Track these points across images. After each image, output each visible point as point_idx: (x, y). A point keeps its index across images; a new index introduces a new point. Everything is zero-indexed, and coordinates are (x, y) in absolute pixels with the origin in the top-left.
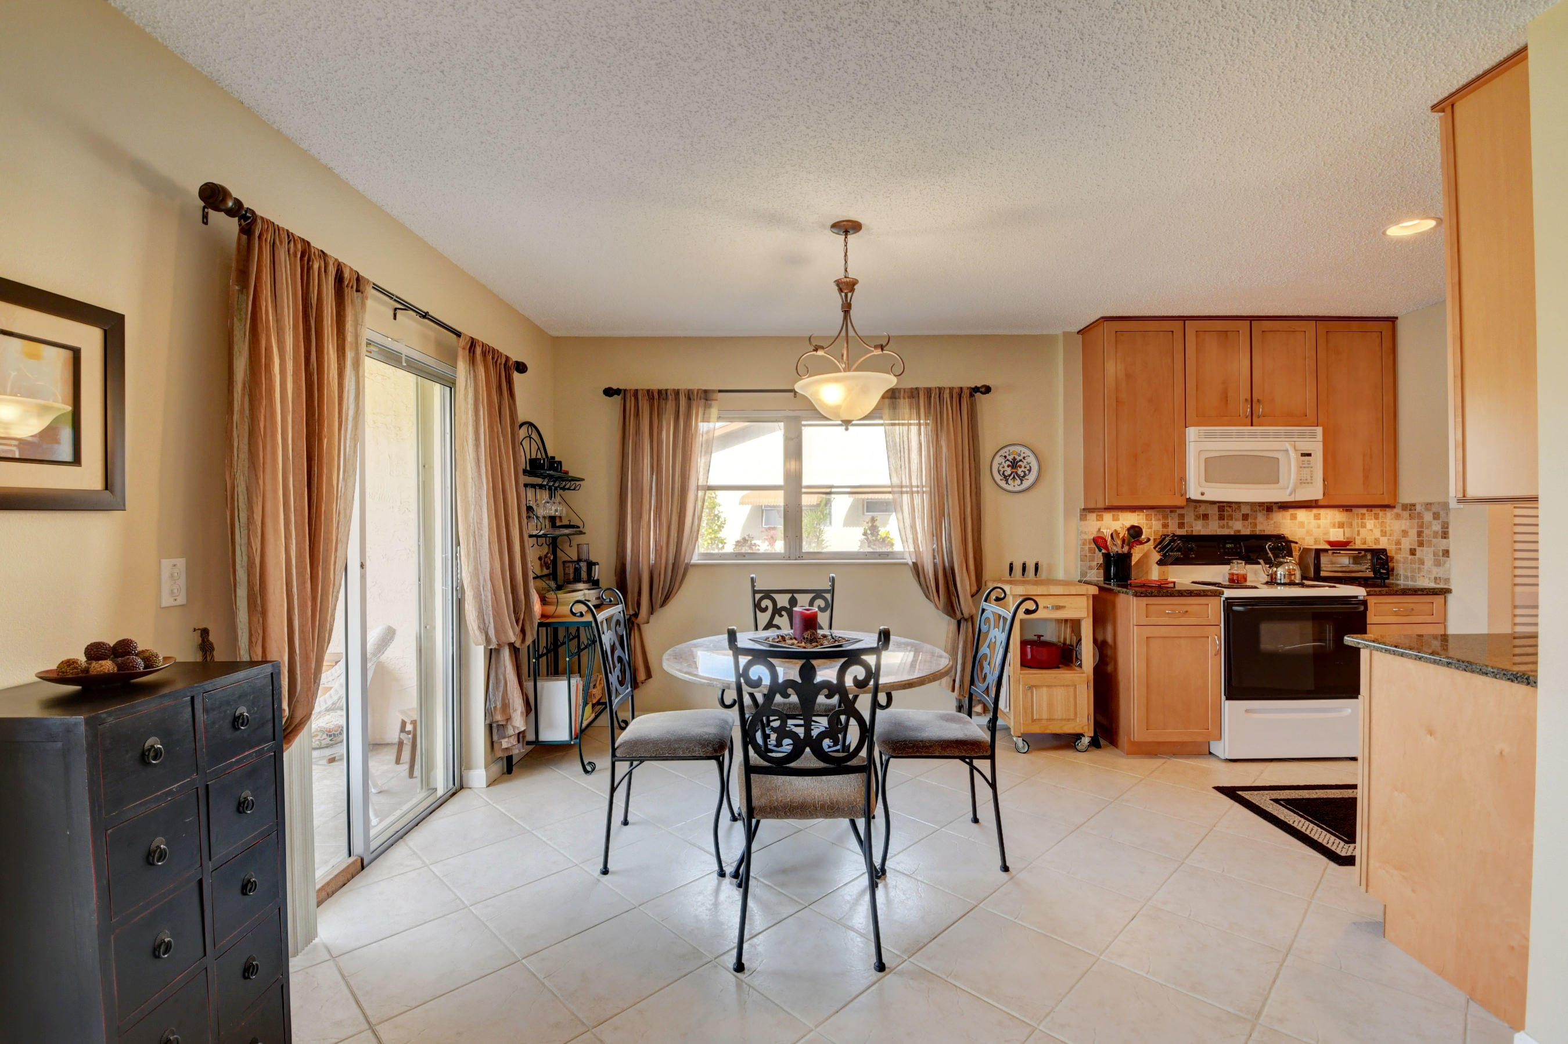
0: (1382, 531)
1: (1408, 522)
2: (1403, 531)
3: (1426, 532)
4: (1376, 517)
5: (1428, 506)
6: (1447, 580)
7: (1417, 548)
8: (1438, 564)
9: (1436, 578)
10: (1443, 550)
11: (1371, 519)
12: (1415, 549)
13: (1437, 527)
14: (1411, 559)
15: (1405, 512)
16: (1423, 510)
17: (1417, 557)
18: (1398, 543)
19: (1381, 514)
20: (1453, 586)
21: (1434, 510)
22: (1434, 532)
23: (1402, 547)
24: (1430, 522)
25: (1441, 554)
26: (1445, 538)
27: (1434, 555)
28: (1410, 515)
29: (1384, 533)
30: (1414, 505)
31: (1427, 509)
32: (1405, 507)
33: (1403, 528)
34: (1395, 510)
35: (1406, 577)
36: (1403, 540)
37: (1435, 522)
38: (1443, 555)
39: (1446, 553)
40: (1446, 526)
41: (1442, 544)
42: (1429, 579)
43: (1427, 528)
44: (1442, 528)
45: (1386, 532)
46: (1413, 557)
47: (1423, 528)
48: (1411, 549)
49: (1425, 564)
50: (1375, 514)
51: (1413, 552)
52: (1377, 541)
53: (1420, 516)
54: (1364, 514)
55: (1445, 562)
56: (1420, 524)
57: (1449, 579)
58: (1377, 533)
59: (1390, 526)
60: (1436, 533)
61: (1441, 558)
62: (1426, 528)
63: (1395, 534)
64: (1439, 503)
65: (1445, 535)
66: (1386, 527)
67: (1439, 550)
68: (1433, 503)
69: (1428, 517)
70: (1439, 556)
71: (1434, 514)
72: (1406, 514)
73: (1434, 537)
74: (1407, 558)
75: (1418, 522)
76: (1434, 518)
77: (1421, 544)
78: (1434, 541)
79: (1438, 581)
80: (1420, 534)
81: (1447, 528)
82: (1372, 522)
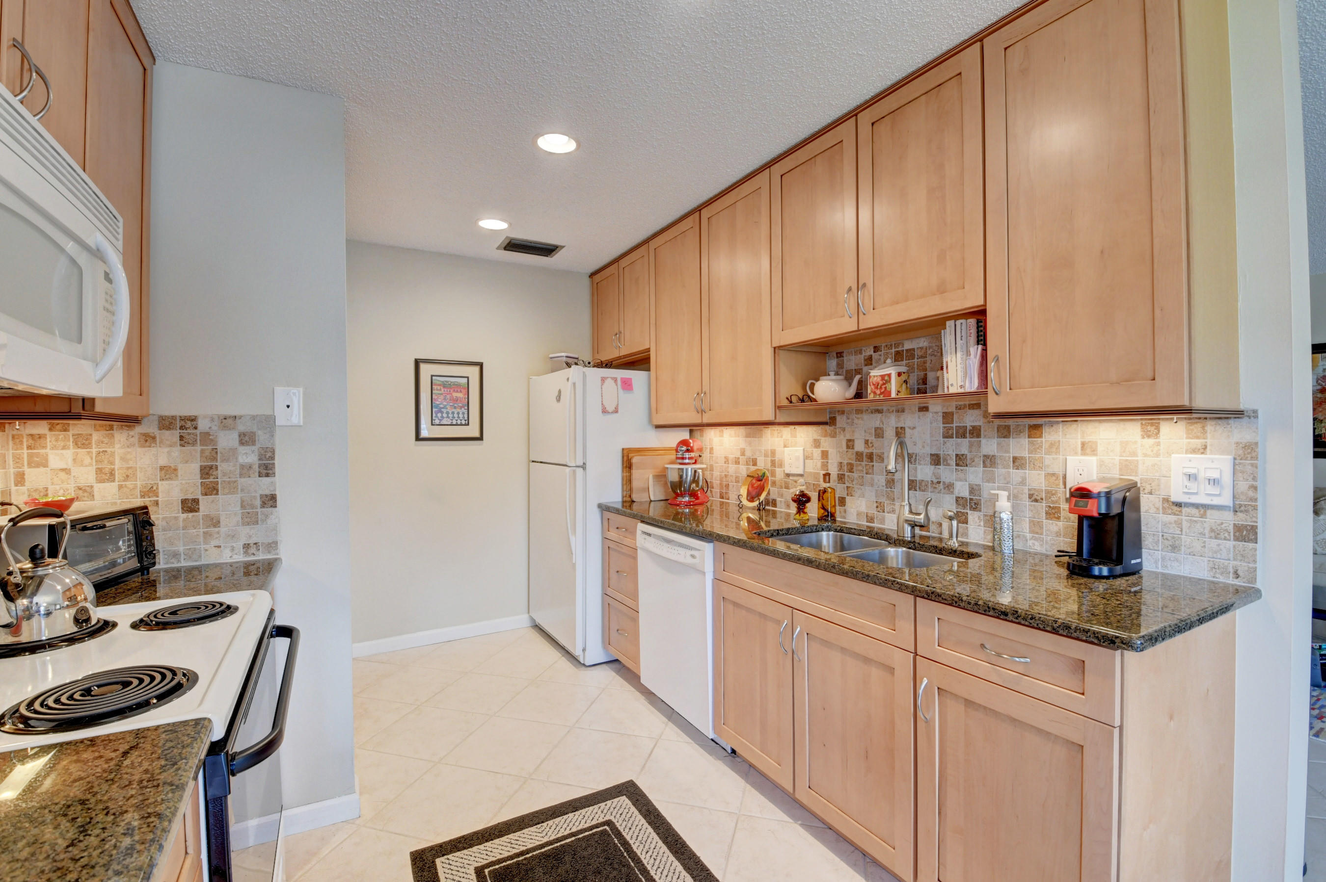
0: (99, 471)
1: (177, 451)
2: (162, 468)
3: (223, 467)
4: (82, 442)
5: (227, 421)
6: (273, 546)
7: (201, 497)
8: (250, 519)
9: (246, 546)
10: (261, 496)
11: (64, 448)
12: (196, 501)
13: (249, 456)
14: (184, 520)
15: (167, 433)
16: (215, 428)
17: (200, 514)
18: (151, 491)
19: (96, 436)
20: (285, 553)
21: (241, 428)
22: (242, 467)
23: (160, 499)
24: (234, 451)
25: (258, 502)
26: (267, 475)
27: (243, 507)
28: (181, 438)
29: (106, 475)
30: (193, 419)
31: (225, 428)
32: (165, 423)
33: (163, 461)
34: (139, 429)
35: (176, 555)
36: (163, 486)
37: (243, 449)
38: (264, 505)
39: (271, 500)
40: (269, 454)
41: (264, 485)
42: (233, 549)
43: (226, 460)
44: (260, 459)
45: (112, 473)
46: (190, 515)
47: (215, 459)
48: (184, 502)
49: (222, 523)
50: (77, 436)
51: (190, 506)
52: (87, 491)
53: (207, 438)
54: (40, 437)
55: (267, 516)
56: (207, 453)
57: (276, 543)
58: (86, 475)
59: (123, 459)
60: (245, 470)
61: (259, 510)
62: (222, 461)
63: (139, 474)
64: (253, 418)
65: (267, 469)
66: (112, 463)
67: (255, 497)
68: (240, 417)
69: (227, 440)
70: (253, 506)
71: (242, 435)
72: (173, 436)
73: (241, 475)
74: (176, 518)
75: (202, 451)
76: (242, 443)
77: (211, 490)
78: (243, 481)
79: (253, 550)
80: (206, 471)
81: (273, 458)
82: (69, 454)
